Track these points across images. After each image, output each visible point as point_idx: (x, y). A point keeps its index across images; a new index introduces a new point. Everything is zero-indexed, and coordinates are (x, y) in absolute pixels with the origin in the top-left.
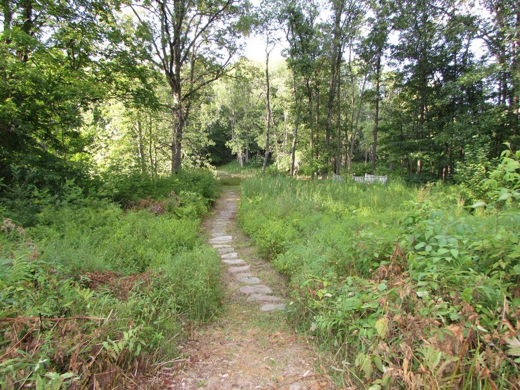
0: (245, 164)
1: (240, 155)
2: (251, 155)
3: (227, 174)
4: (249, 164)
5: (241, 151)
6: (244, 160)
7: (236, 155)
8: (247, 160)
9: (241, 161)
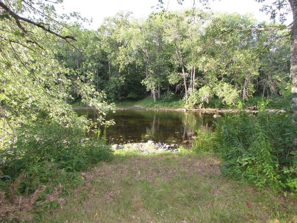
0: (157, 99)
1: (153, 92)
2: (162, 92)
3: (142, 108)
4: (161, 99)
5: (154, 88)
6: (157, 96)
7: (150, 92)
8: (159, 96)
9: (154, 97)
